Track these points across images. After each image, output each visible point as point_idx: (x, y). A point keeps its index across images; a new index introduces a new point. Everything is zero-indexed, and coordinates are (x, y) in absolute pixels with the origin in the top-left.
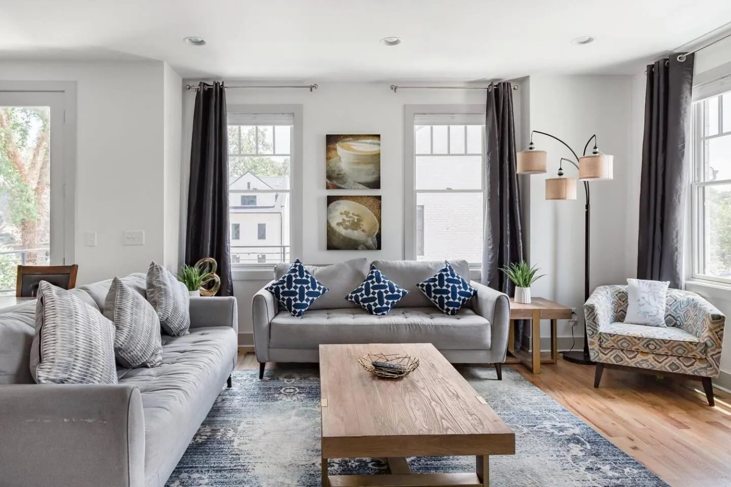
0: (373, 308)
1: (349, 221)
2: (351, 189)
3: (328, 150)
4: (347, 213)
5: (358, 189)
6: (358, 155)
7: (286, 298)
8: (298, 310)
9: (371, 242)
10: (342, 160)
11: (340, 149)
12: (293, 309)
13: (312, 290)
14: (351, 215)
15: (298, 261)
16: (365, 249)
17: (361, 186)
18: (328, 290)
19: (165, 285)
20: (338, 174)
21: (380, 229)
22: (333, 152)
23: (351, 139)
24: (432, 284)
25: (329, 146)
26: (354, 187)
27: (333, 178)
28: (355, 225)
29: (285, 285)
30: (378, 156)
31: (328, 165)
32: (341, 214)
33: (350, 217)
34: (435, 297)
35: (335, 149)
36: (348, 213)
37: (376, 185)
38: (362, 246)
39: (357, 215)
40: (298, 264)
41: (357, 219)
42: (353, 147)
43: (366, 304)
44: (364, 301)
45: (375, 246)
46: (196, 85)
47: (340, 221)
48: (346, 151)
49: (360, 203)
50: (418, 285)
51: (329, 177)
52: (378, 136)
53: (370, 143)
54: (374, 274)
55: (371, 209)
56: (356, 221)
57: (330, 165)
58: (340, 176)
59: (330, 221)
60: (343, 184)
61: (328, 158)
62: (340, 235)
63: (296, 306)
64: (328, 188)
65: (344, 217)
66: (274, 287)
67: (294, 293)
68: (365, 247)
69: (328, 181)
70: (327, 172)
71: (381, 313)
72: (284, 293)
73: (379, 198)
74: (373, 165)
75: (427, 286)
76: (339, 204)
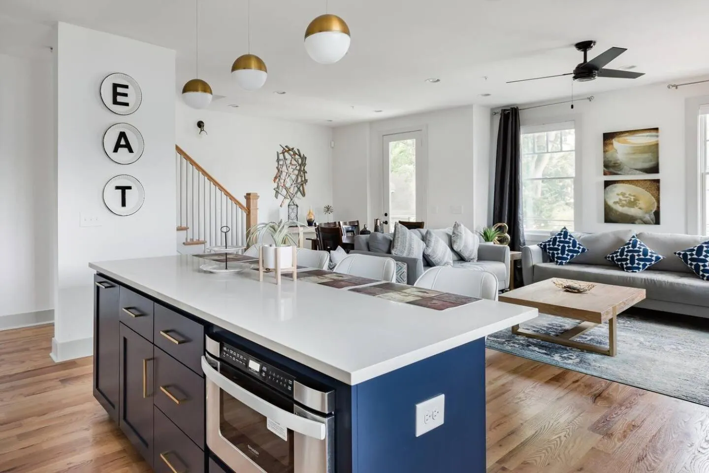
0: (625, 266)
1: (626, 200)
2: (628, 174)
3: (605, 145)
4: (623, 194)
5: (635, 174)
6: (634, 147)
7: (551, 252)
8: (559, 261)
9: (649, 217)
10: (618, 151)
11: (616, 143)
12: (556, 260)
13: (572, 248)
14: (627, 195)
15: (565, 228)
16: (642, 224)
17: (638, 172)
18: (588, 250)
19: (461, 233)
20: (615, 164)
21: (658, 207)
22: (610, 146)
23: (627, 134)
24: (688, 253)
25: (606, 142)
26: (630, 173)
27: (610, 167)
28: (632, 204)
29: (551, 243)
30: (657, 146)
31: (605, 157)
32: (618, 195)
33: (627, 197)
34: (691, 264)
35: (612, 144)
36: (625, 194)
37: (655, 169)
38: (639, 221)
39: (634, 196)
40: (564, 230)
41: (634, 199)
42: (629, 140)
43: (619, 263)
44: (618, 260)
45: (652, 221)
46: (499, 111)
47: (617, 200)
48: (623, 145)
49: (636, 186)
50: (675, 253)
51: (606, 166)
52: (656, 129)
53: (647, 136)
54: (631, 242)
55: (648, 190)
56: (632, 200)
57: (607, 157)
58: (617, 165)
59: (607, 200)
60: (619, 171)
61: (605, 152)
62: (616, 211)
63: (558, 258)
64: (605, 174)
65: (621, 197)
66: (543, 244)
67: (557, 249)
68: (642, 222)
69: (605, 169)
70: (604, 162)
71: (631, 271)
72: (550, 249)
73: (658, 181)
74: (650, 154)
75: (683, 255)
76: (615, 187)
